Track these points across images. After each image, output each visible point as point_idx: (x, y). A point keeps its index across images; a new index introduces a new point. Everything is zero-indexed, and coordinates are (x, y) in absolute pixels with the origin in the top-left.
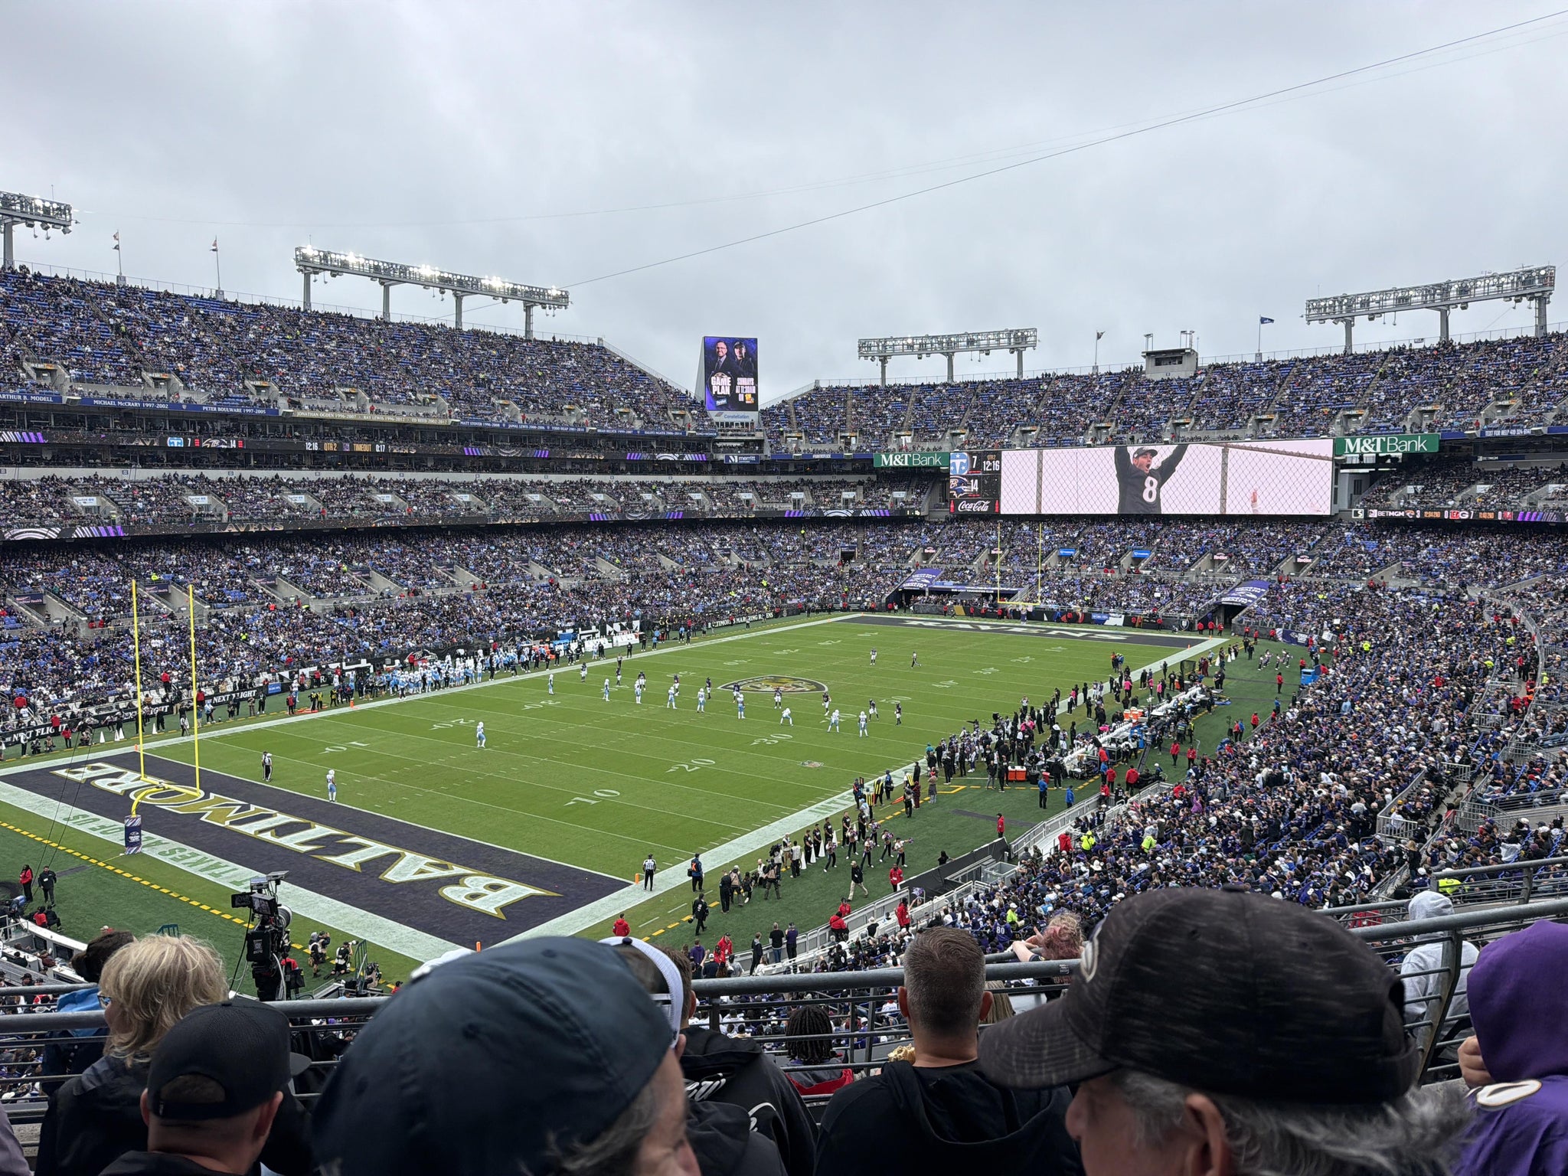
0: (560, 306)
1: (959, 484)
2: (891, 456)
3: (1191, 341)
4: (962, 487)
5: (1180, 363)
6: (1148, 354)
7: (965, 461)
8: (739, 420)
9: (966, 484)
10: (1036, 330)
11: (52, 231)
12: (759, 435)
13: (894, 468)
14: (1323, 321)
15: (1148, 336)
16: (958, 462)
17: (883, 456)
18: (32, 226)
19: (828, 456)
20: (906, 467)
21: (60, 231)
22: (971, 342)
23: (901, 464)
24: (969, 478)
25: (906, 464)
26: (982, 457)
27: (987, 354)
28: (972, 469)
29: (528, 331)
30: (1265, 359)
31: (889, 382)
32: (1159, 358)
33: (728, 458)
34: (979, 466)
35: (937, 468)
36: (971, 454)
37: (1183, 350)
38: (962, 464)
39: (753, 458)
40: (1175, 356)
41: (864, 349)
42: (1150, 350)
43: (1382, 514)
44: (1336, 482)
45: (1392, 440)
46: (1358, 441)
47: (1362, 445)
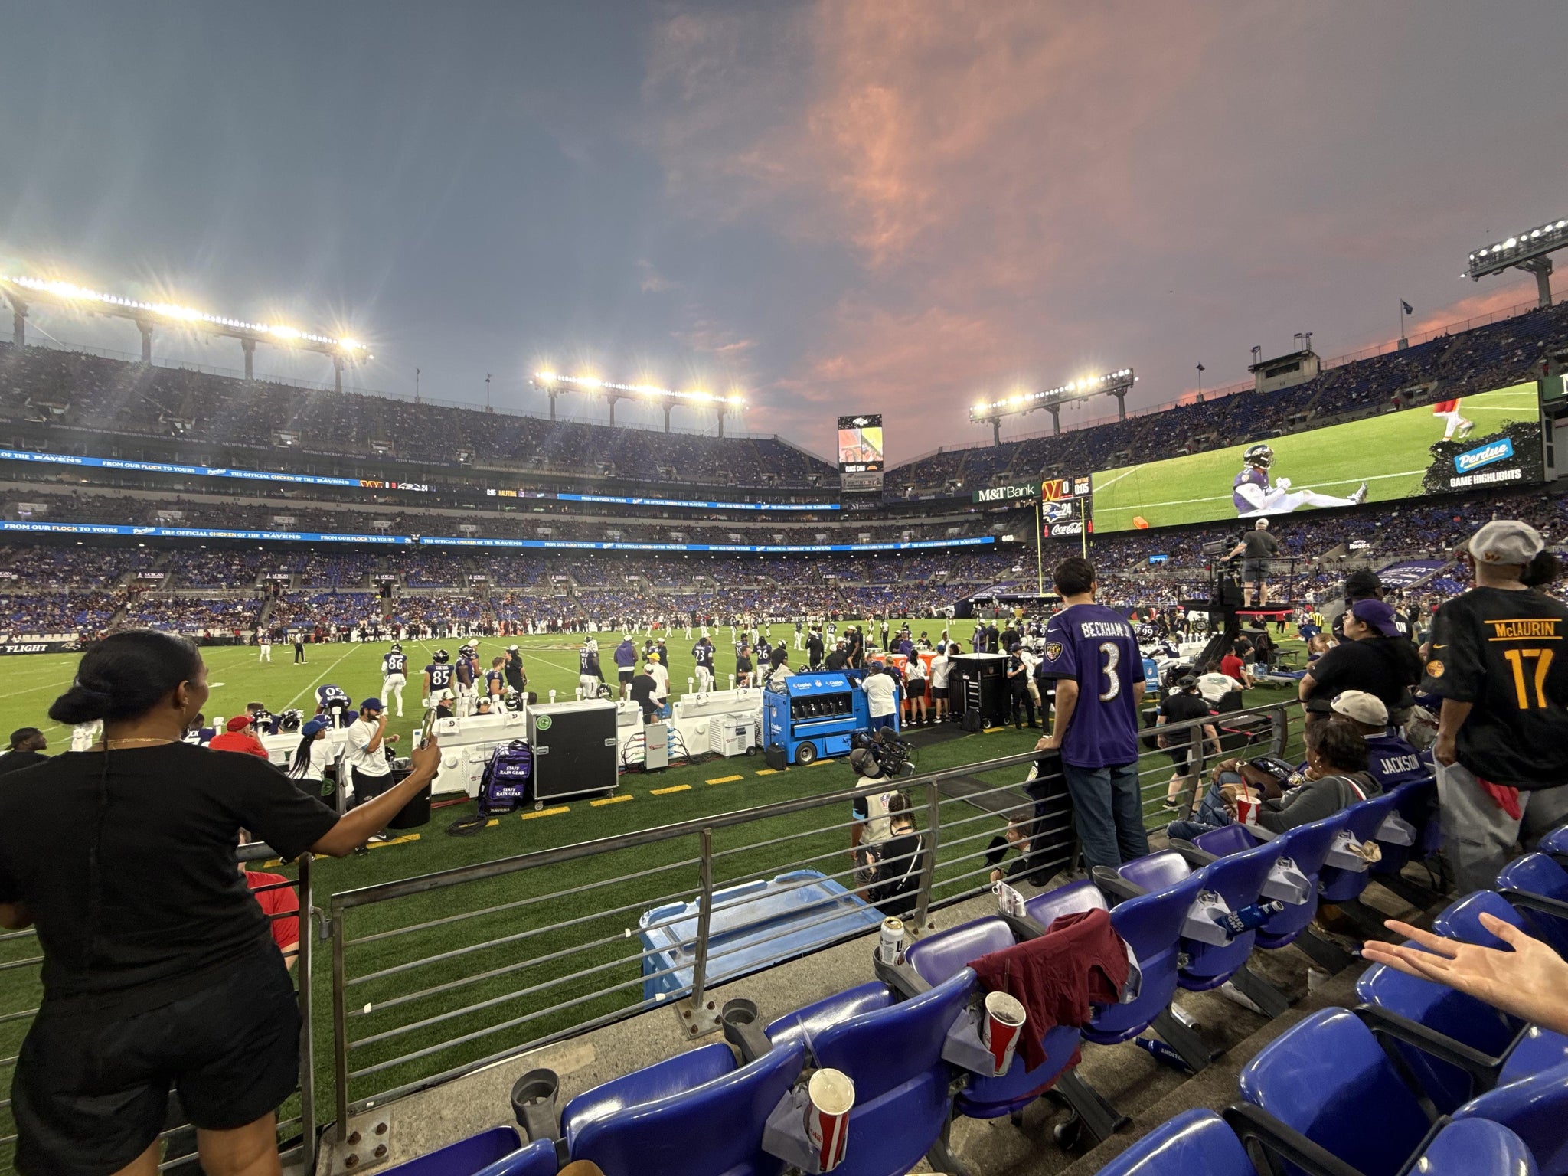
1: (1052, 510)
3: (1309, 345)
4: (1055, 512)
5: (1297, 368)
6: (1256, 368)
9: (1058, 509)
13: (991, 501)
15: (1255, 348)
17: (981, 492)
19: (933, 497)
23: (997, 498)
25: (1002, 497)
29: (721, 432)
30: (1412, 344)
31: (1002, 441)
32: (1270, 368)
33: (850, 506)
37: (1299, 354)
39: (872, 505)
40: (1291, 363)
42: (1258, 362)
44: (1549, 439)
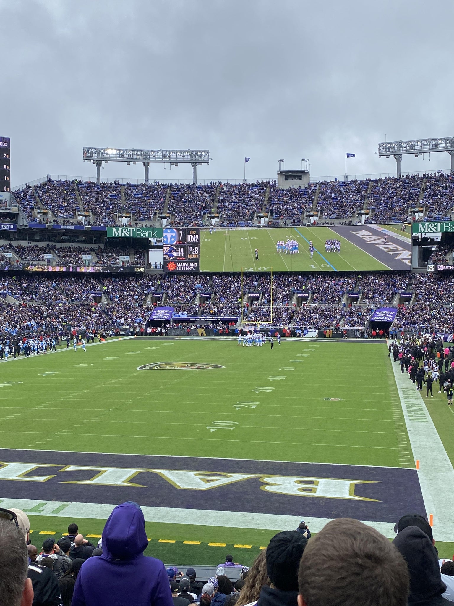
1: (170, 251)
2: (120, 229)
3: (307, 166)
4: (173, 253)
5: (300, 179)
6: (281, 173)
7: (174, 235)
9: (175, 251)
10: (208, 153)
12: (14, 210)
13: (122, 238)
14: (388, 156)
15: (281, 161)
16: (169, 236)
17: (114, 229)
19: (73, 228)
20: (132, 238)
22: (164, 156)
23: (129, 236)
24: (177, 247)
25: (132, 236)
26: (187, 232)
27: (176, 165)
28: (179, 241)
30: (350, 179)
31: (103, 180)
32: (288, 175)
34: (184, 239)
36: (178, 230)
37: (303, 171)
38: (172, 237)
39: (12, 227)
40: (298, 175)
41: (88, 154)
42: (282, 170)
43: (446, 268)
45: (447, 225)
46: (426, 225)
47: (428, 227)
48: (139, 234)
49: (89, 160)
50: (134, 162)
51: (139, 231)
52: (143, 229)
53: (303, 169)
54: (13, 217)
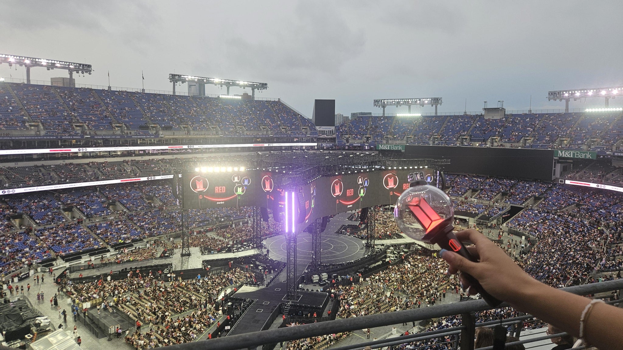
0: (264, 89)
2: (383, 145)
3: (502, 105)
5: (498, 113)
6: (485, 109)
8: (327, 130)
10: (441, 98)
11: (85, 74)
13: (384, 150)
14: (555, 100)
15: (485, 102)
18: (78, 73)
19: (359, 145)
20: (389, 150)
21: (88, 74)
23: (387, 149)
27: (423, 106)
29: (253, 97)
30: (533, 112)
31: (386, 115)
32: (490, 111)
33: (322, 145)
35: (400, 151)
39: (332, 145)
40: (495, 110)
42: (486, 107)
44: (555, 167)
45: (577, 153)
46: (563, 152)
47: (565, 154)
48: (392, 148)
49: (377, 106)
50: (400, 106)
51: (392, 146)
52: (395, 145)
53: (499, 107)
54: (333, 140)
